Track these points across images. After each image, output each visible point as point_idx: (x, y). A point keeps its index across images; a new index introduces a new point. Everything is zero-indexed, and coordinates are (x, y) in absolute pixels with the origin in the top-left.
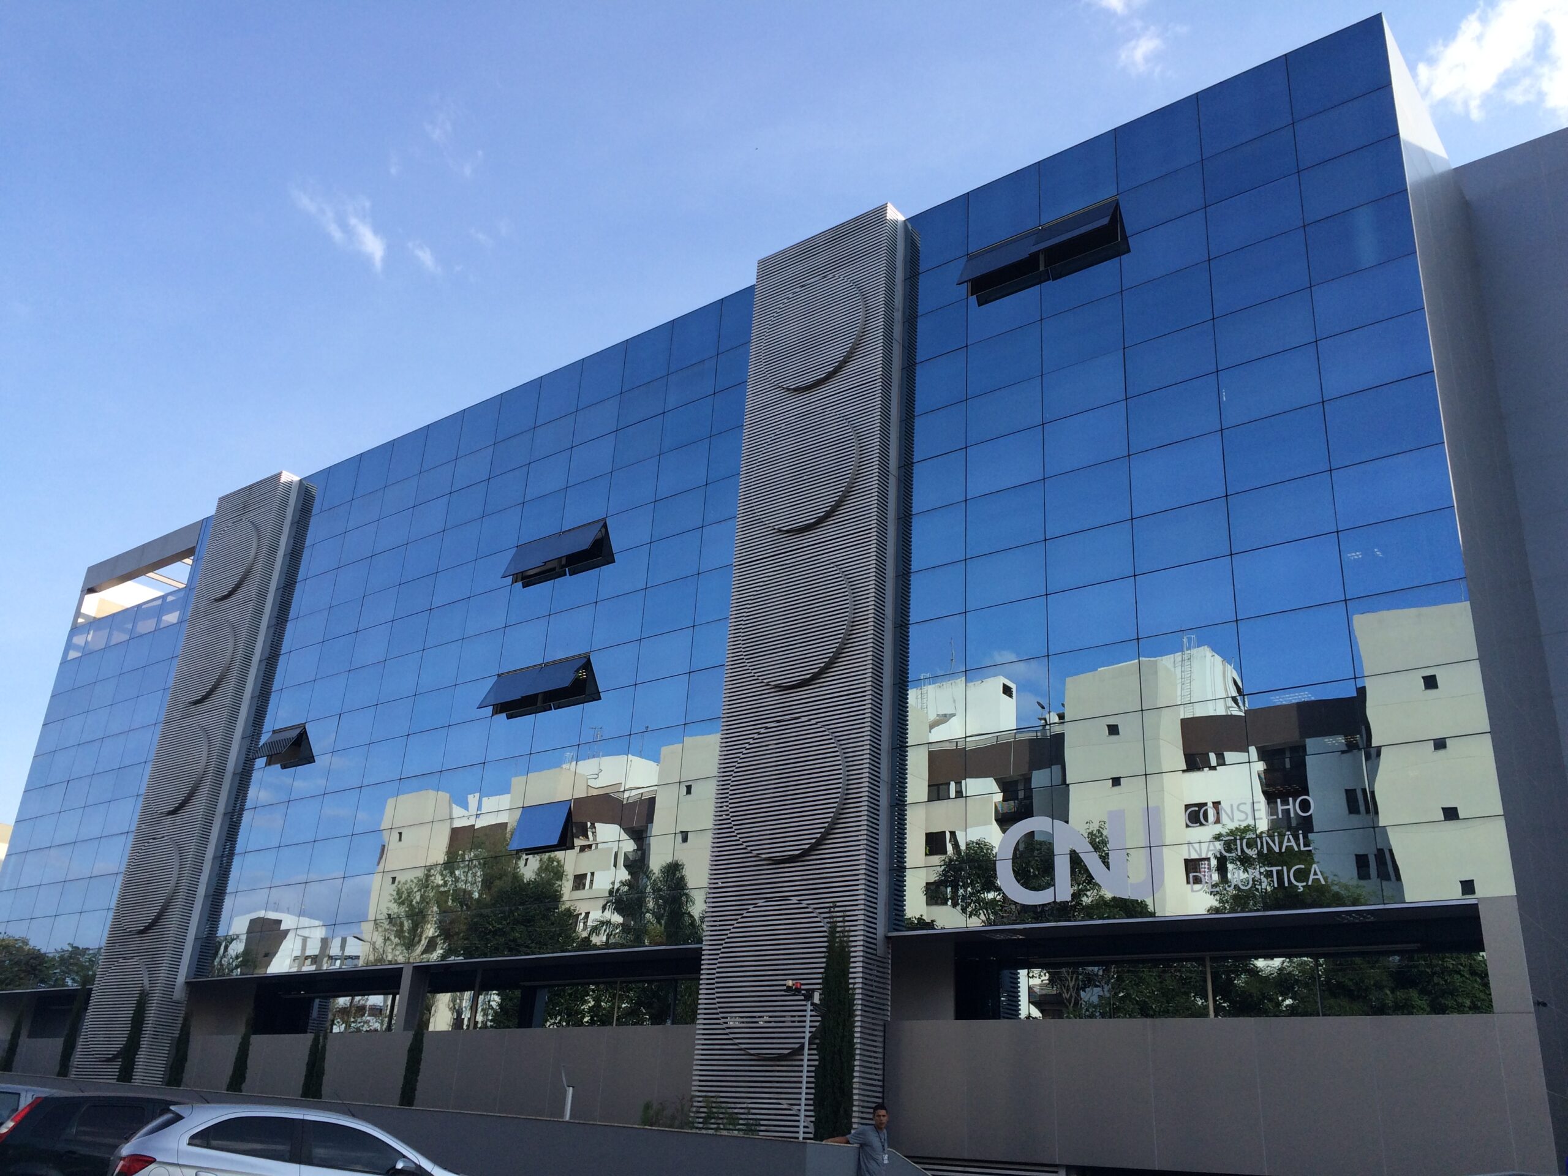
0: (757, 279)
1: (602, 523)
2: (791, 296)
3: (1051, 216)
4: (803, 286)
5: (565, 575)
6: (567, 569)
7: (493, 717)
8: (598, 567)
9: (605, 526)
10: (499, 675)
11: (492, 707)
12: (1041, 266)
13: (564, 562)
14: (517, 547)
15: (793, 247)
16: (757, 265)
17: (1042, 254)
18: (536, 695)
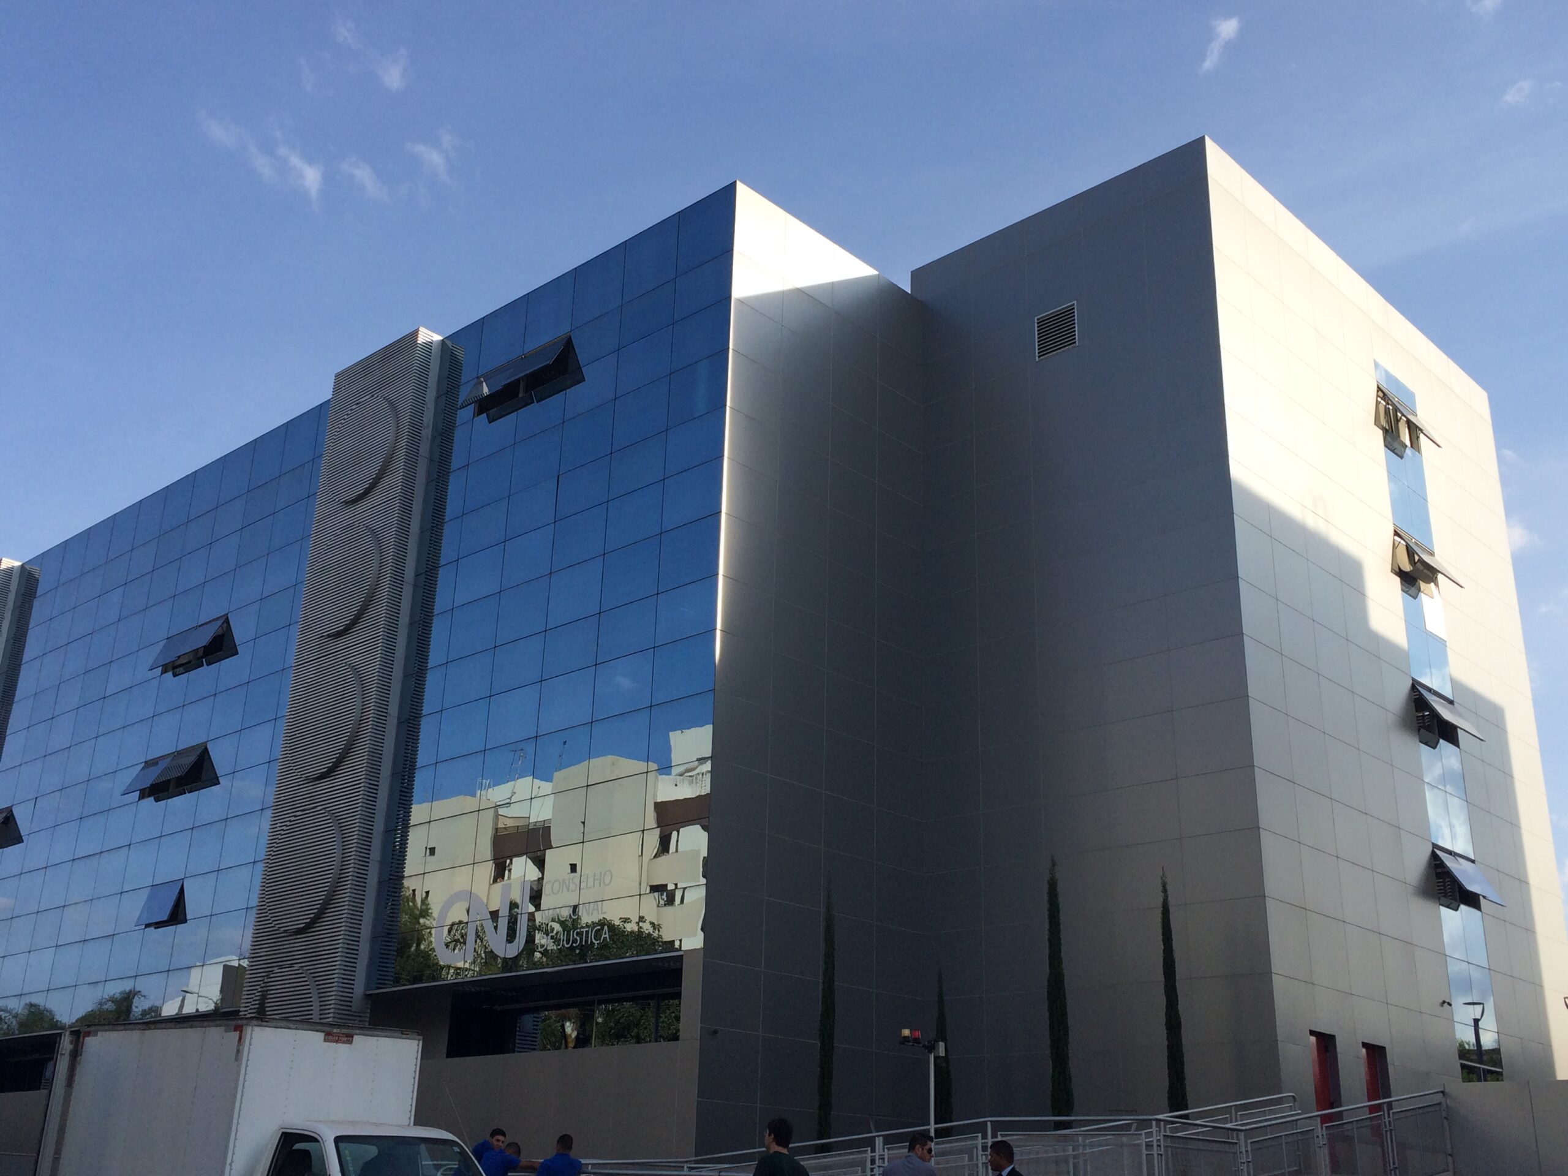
0: (333, 392)
1: (224, 618)
2: (349, 412)
3: (531, 346)
4: (357, 404)
5: (203, 665)
6: (204, 660)
7: (139, 802)
8: (217, 662)
9: (227, 621)
10: (146, 762)
11: (138, 792)
12: (520, 392)
13: (201, 653)
14: (168, 638)
15: (355, 365)
16: (334, 378)
17: (523, 381)
18: (169, 781)
